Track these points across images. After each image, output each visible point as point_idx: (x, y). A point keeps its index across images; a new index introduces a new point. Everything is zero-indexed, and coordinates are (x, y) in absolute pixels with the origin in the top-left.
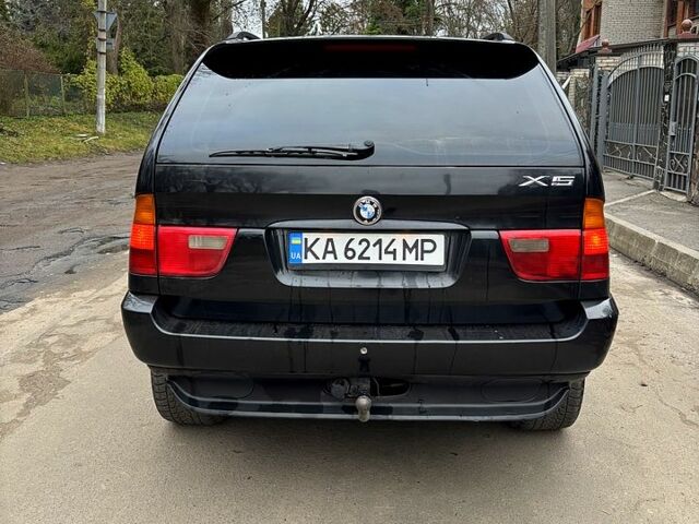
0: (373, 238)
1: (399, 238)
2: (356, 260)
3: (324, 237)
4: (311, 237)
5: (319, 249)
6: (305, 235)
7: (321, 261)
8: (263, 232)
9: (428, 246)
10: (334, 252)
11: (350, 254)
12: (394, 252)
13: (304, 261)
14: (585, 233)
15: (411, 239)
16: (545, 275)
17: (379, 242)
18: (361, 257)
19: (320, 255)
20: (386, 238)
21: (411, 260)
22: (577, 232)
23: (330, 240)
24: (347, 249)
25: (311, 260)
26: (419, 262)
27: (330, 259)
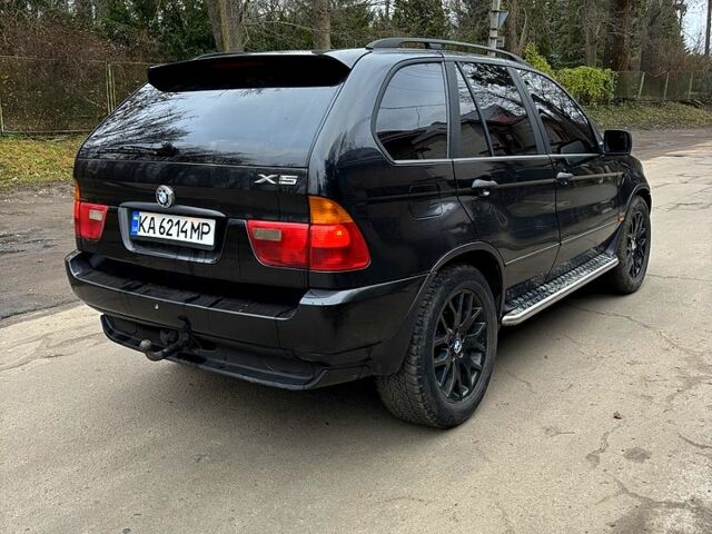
0: (175, 219)
1: (190, 220)
2: (165, 236)
3: (150, 215)
4: (143, 215)
5: (146, 225)
6: (141, 214)
7: (146, 234)
9: (206, 229)
10: (153, 228)
11: (162, 230)
12: (186, 232)
13: (139, 234)
14: (312, 228)
15: (197, 221)
16: (280, 262)
17: (178, 223)
18: (168, 234)
19: (147, 229)
20: (182, 220)
21: (195, 239)
22: (306, 226)
23: (152, 219)
24: (161, 227)
25: (142, 233)
26: (200, 242)
27: (151, 233)
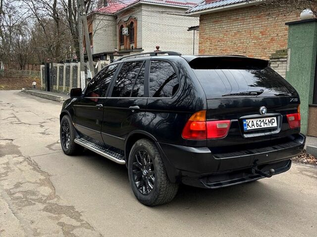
0: (262, 120)
1: (267, 119)
2: (259, 127)
4: (248, 121)
6: (247, 120)
7: (251, 128)
8: (237, 120)
9: (273, 121)
10: (254, 125)
11: (257, 125)
12: (267, 124)
13: (248, 129)
15: (269, 119)
16: (294, 127)
17: (263, 121)
19: (251, 126)
20: (265, 119)
21: (270, 126)
23: (252, 121)
25: (249, 128)
26: (272, 126)
27: (253, 128)
